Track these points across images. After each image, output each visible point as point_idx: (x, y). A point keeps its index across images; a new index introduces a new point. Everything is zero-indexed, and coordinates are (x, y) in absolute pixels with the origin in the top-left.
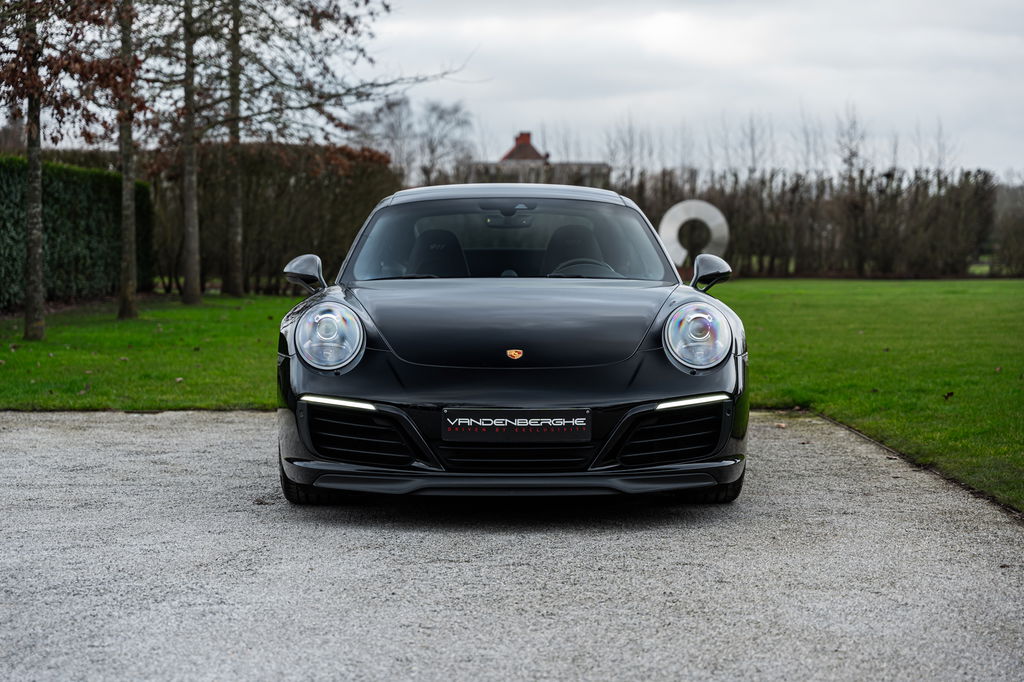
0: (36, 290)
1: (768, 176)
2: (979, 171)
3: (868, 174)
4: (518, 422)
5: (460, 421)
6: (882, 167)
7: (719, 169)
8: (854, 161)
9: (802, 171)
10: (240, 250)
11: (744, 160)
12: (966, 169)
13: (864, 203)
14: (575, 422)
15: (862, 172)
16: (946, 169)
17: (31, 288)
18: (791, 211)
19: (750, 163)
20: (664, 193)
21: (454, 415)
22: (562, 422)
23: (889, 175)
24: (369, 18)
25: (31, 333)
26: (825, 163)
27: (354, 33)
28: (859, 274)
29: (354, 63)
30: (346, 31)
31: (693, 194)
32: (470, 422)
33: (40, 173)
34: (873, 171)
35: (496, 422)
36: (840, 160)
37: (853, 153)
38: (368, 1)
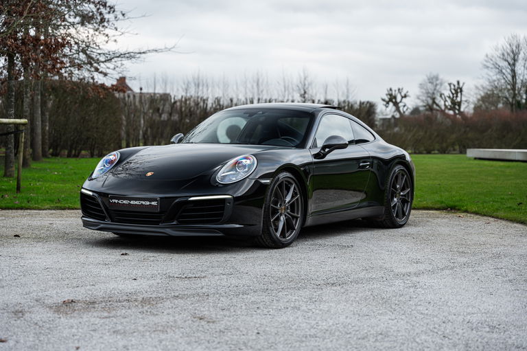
0: (11, 152)
4: (132, 202)
5: (114, 201)
8: (306, 96)
10: (47, 134)
12: (362, 101)
14: (153, 203)
17: (9, 151)
19: (256, 96)
21: (112, 198)
22: (148, 203)
25: (8, 174)
29: (107, 42)
32: (116, 201)
33: (14, 93)
34: (318, 101)
35: (125, 202)
36: (299, 95)
37: (305, 92)
38: (114, 11)
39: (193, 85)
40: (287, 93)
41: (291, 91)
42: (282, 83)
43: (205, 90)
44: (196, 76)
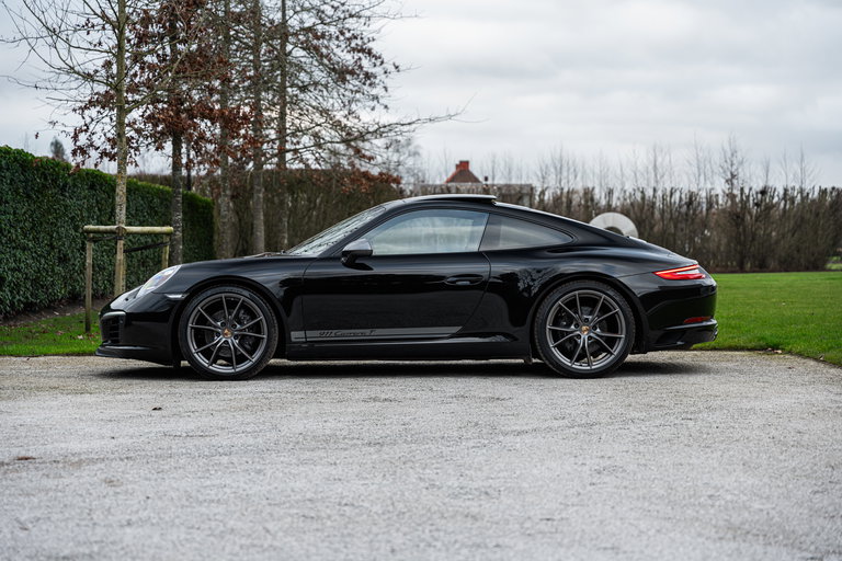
1: (668, 193)
2: (833, 188)
3: (746, 191)
6: (758, 185)
7: (629, 188)
8: (735, 182)
9: (694, 190)
11: (648, 180)
12: (823, 188)
13: (744, 214)
15: (742, 189)
16: (807, 187)
18: (687, 220)
19: (653, 184)
20: (587, 207)
23: (763, 192)
24: (384, 76)
26: (712, 184)
27: (370, 85)
28: (742, 270)
30: (364, 84)
31: (609, 208)
34: (751, 189)
36: (723, 181)
37: (733, 176)
38: (382, 63)
39: (552, 170)
40: (702, 177)
41: (709, 174)
42: (695, 163)
43: (571, 177)
44: (557, 156)
